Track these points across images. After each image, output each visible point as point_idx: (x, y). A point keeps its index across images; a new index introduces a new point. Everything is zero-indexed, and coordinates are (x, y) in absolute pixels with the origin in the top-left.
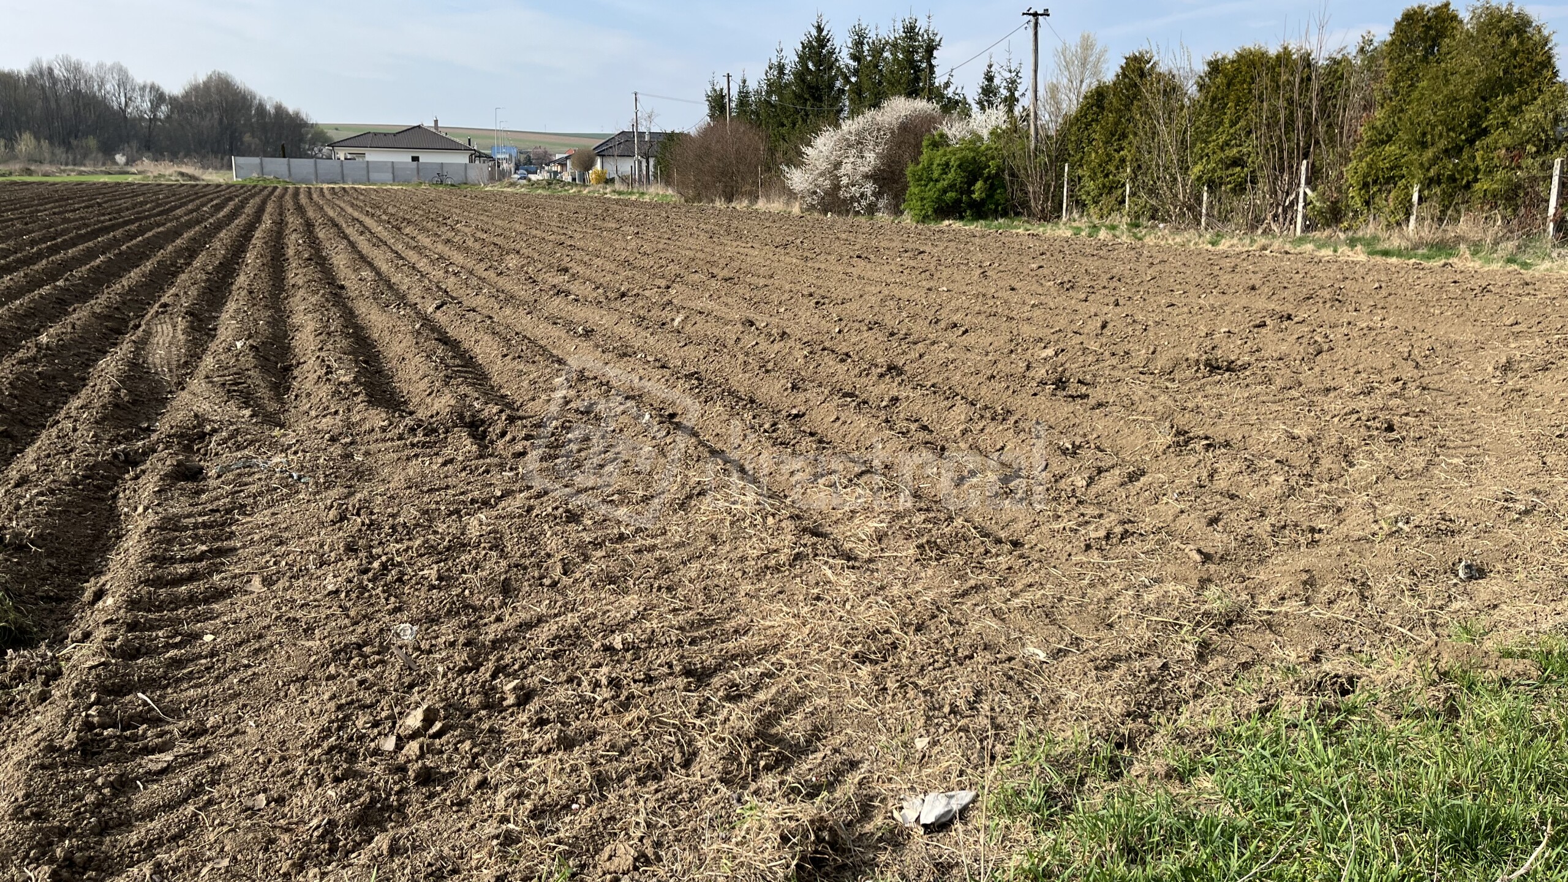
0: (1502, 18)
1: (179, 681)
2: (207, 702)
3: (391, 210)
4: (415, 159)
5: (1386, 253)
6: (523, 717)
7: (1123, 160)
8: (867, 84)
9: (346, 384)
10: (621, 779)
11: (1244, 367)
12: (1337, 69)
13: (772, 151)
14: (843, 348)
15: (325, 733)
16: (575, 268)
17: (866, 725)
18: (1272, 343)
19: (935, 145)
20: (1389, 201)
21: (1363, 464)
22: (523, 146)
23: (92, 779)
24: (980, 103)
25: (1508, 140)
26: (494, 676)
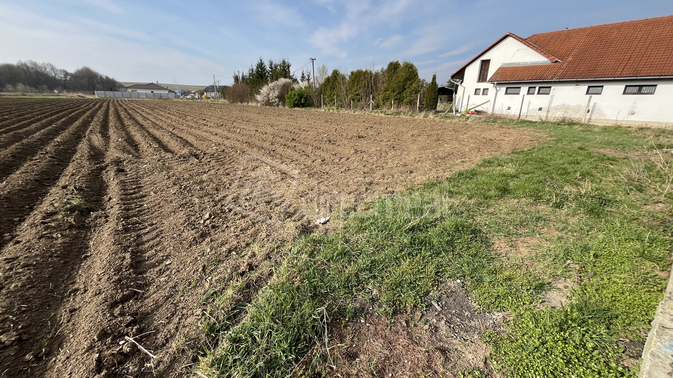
0: (408, 64)
1: (142, 215)
2: (152, 218)
3: (148, 105)
4: (152, 92)
5: (388, 115)
6: (231, 214)
7: (334, 94)
8: (274, 75)
9: (157, 148)
10: (257, 223)
11: (365, 137)
12: (377, 75)
13: (252, 91)
14: (280, 135)
15: (185, 221)
16: (207, 119)
18: (370, 132)
19: (292, 90)
20: (388, 104)
21: (390, 154)
22: (182, 89)
23: (131, 236)
24: (301, 80)
25: (409, 91)
26: (222, 207)
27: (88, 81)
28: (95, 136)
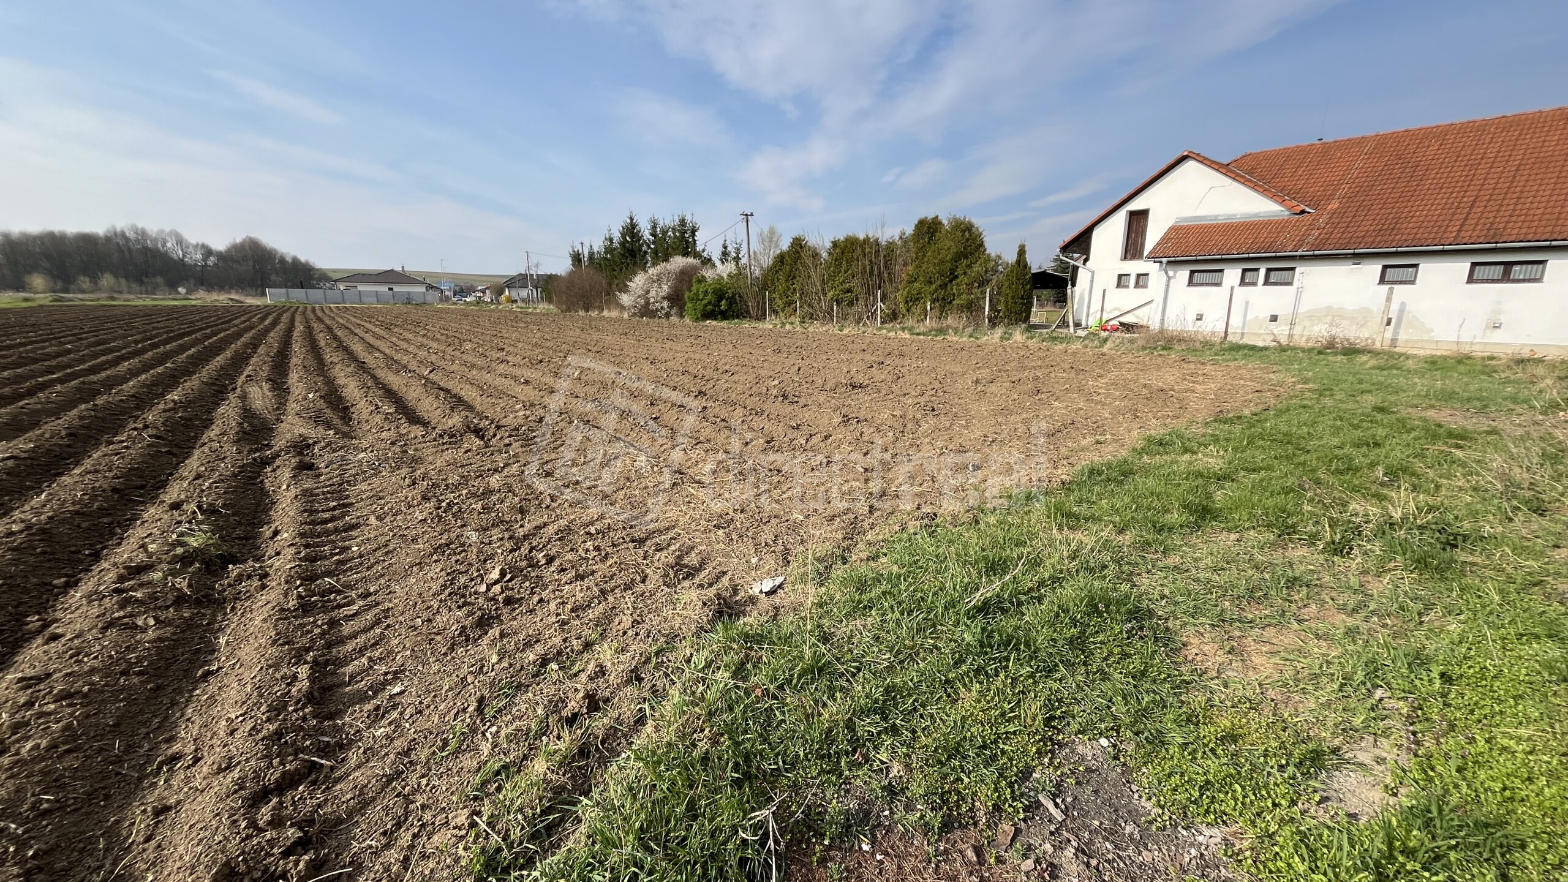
0: (961, 223)
1: (345, 571)
2: (366, 580)
3: (380, 318)
4: (391, 289)
5: (918, 334)
6: (552, 569)
7: (795, 290)
8: (660, 249)
9: (391, 414)
10: (612, 590)
11: (867, 386)
12: (891, 246)
13: (610, 284)
14: (672, 384)
15: (444, 587)
16: (507, 349)
17: (727, 555)
18: (878, 375)
19: (699, 282)
20: (917, 310)
21: (925, 426)
22: (459, 282)
23: (314, 622)
24: (721, 260)
25: (966, 281)
26: (530, 552)
27: (254, 267)
28: (256, 389)
